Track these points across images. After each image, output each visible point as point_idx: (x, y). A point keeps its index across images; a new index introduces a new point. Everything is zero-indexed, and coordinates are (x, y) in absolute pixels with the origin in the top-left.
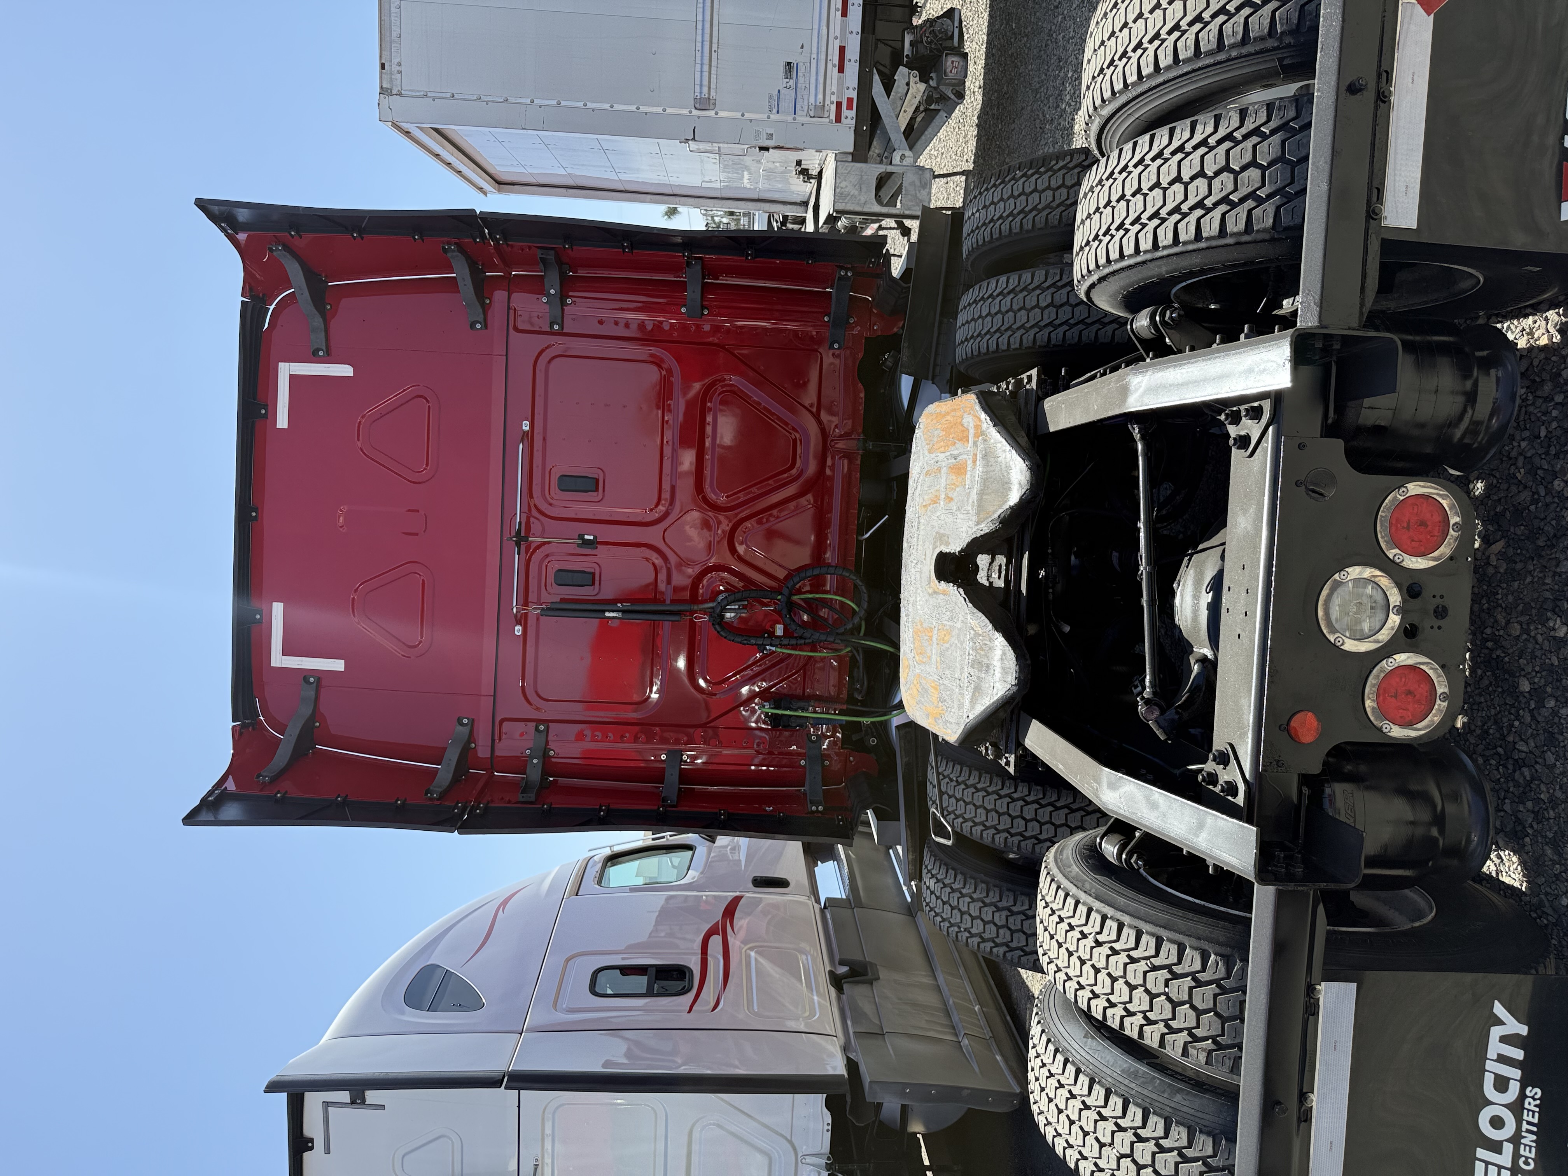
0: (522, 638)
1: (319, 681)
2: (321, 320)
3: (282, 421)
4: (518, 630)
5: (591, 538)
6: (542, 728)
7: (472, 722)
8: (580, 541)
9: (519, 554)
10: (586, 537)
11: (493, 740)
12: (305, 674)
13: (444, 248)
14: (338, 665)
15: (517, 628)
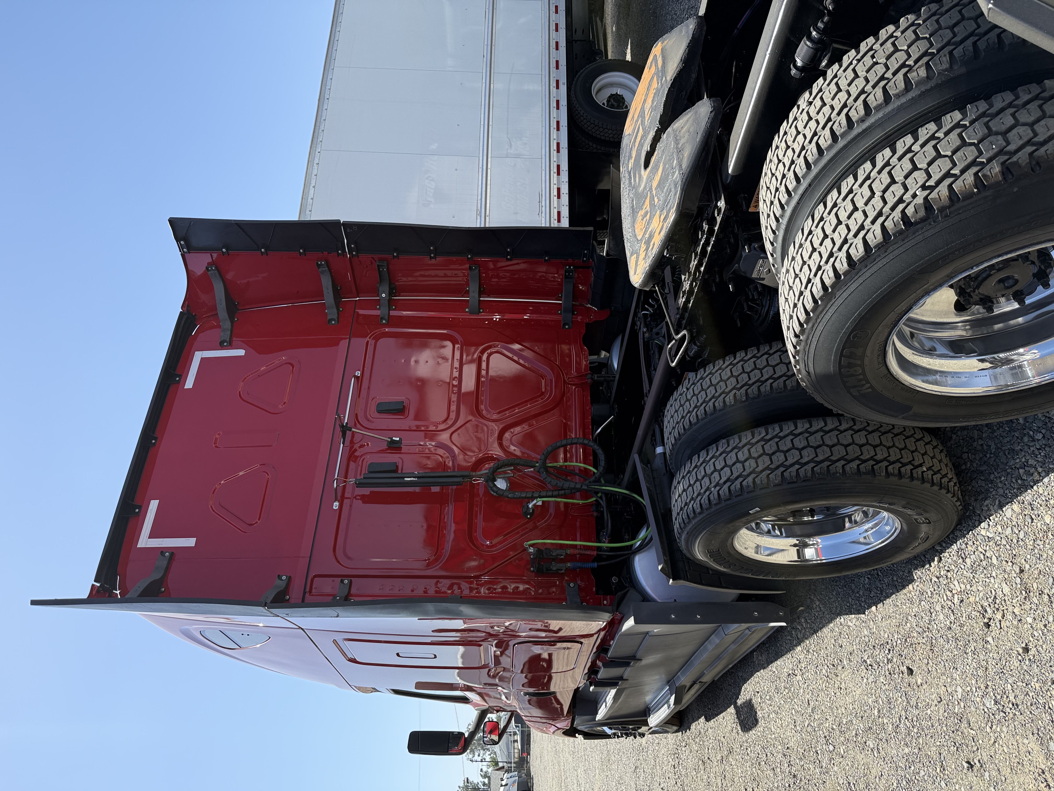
0: (338, 512)
1: (172, 554)
2: (230, 324)
3: (189, 384)
4: (336, 505)
5: (398, 439)
6: (346, 581)
7: (289, 579)
8: (389, 440)
9: (343, 444)
10: (394, 438)
11: (305, 593)
12: (162, 551)
13: (317, 263)
14: (191, 542)
15: (335, 504)
